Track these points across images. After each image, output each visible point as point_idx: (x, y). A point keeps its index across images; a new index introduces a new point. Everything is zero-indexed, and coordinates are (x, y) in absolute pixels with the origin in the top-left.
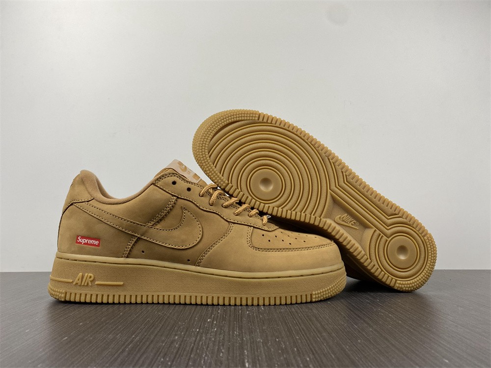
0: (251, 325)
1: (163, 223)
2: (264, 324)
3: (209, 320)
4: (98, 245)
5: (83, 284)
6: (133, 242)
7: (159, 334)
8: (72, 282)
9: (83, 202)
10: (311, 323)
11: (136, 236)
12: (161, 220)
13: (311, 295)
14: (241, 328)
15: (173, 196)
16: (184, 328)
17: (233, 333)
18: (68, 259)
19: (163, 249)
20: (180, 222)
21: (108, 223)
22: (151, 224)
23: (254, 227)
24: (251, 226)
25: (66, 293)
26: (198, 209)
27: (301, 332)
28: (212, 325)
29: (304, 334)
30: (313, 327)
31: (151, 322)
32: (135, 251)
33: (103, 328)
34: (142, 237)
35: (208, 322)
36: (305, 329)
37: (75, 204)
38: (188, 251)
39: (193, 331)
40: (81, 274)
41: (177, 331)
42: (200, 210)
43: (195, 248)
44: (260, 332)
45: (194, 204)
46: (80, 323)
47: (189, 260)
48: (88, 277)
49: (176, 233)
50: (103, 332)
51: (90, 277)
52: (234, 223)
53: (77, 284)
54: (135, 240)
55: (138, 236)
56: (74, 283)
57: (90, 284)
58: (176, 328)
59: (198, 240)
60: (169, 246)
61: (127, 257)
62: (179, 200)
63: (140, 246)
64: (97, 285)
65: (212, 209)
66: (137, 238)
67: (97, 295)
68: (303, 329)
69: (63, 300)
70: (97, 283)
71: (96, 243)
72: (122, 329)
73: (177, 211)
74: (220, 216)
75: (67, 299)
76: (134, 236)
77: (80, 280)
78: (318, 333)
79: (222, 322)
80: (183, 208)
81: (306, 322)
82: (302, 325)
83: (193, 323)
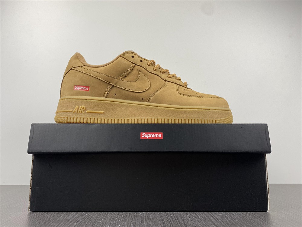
0: (141, 222)
1: (127, 78)
2: (149, 222)
3: (116, 219)
4: (88, 90)
5: (78, 112)
6: (109, 89)
8: (72, 111)
9: (78, 67)
10: (177, 221)
11: (112, 85)
12: (126, 76)
13: (215, 120)
14: (135, 224)
15: (133, 63)
16: (100, 224)
18: (69, 99)
19: (127, 92)
20: (137, 78)
21: (95, 77)
22: (120, 78)
23: (179, 85)
24: (178, 84)
25: (68, 118)
26: (147, 71)
28: (118, 223)
30: (179, 224)
31: (81, 220)
32: (110, 94)
34: (115, 85)
35: (116, 221)
37: (74, 69)
38: (143, 93)
40: (77, 106)
42: (148, 72)
43: (147, 92)
45: (145, 69)
47: (143, 99)
48: (82, 108)
49: (135, 84)
51: (83, 108)
52: (168, 81)
53: (74, 112)
54: (110, 87)
55: (113, 84)
56: (73, 112)
57: (83, 112)
59: (148, 88)
60: (131, 91)
61: (106, 97)
62: (136, 66)
63: (114, 90)
64: (88, 112)
65: (155, 72)
66: (112, 86)
67: (87, 118)
68: (172, 225)
69: (65, 122)
70: (87, 111)
71: (87, 89)
73: (135, 72)
74: (160, 77)
75: (69, 121)
76: (110, 84)
77: (77, 110)
79: (124, 220)
80: (139, 71)
81: (175, 220)
82: (172, 222)
83: (106, 221)
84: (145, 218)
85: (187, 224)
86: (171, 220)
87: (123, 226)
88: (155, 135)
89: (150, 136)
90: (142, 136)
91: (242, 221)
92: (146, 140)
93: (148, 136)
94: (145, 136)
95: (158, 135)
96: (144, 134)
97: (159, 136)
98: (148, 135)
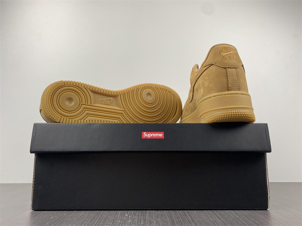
0: (151, 218)
2: (158, 218)
3: (126, 215)
7: (98, 224)
10: (185, 217)
14: (145, 220)
16: (112, 220)
17: (140, 223)
27: (179, 222)
28: (128, 218)
29: (181, 223)
30: (187, 219)
31: (93, 216)
33: (65, 220)
36: (182, 221)
39: (117, 222)
41: (108, 222)
44: (156, 223)
46: (51, 217)
50: (65, 223)
58: (107, 220)
68: (181, 221)
72: (76, 221)
78: (189, 223)
79: (134, 216)
81: (183, 216)
82: (180, 218)
83: (117, 217)
84: (154, 214)
85: (194, 219)
86: (179, 216)
87: (133, 221)
88: (157, 134)
89: (152, 135)
90: (144, 136)
91: (247, 217)
92: (147, 140)
93: (149, 136)
94: (147, 135)
95: (159, 134)
96: (145, 133)
97: (161, 135)
98: (149, 134)
